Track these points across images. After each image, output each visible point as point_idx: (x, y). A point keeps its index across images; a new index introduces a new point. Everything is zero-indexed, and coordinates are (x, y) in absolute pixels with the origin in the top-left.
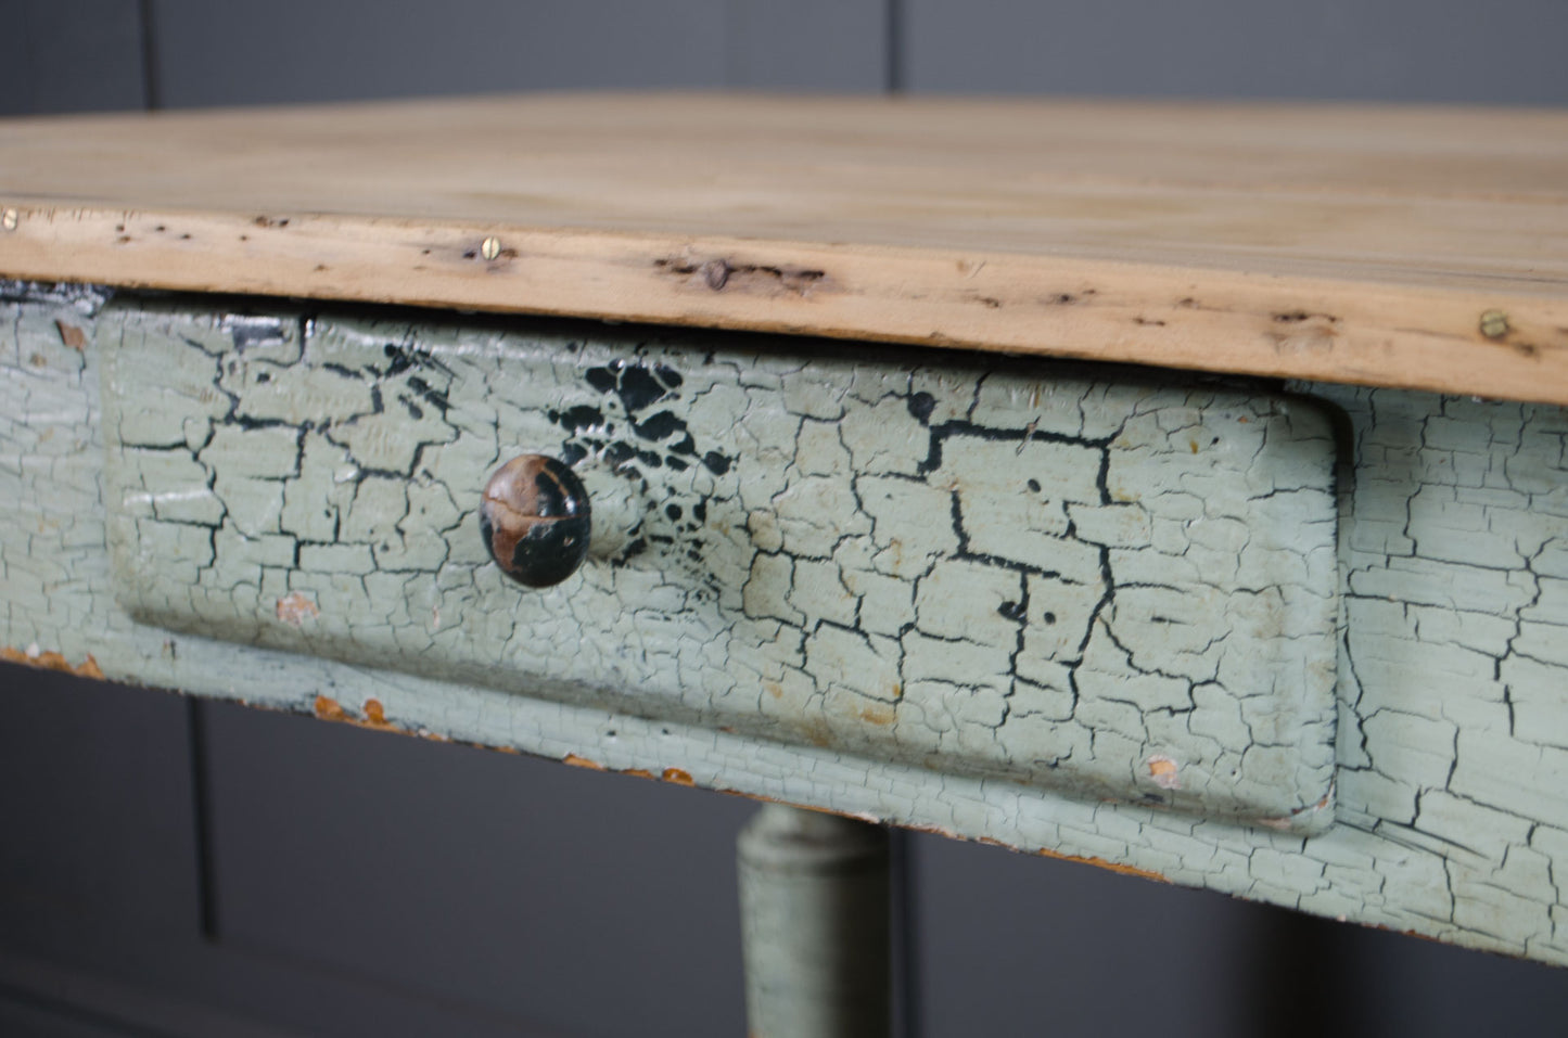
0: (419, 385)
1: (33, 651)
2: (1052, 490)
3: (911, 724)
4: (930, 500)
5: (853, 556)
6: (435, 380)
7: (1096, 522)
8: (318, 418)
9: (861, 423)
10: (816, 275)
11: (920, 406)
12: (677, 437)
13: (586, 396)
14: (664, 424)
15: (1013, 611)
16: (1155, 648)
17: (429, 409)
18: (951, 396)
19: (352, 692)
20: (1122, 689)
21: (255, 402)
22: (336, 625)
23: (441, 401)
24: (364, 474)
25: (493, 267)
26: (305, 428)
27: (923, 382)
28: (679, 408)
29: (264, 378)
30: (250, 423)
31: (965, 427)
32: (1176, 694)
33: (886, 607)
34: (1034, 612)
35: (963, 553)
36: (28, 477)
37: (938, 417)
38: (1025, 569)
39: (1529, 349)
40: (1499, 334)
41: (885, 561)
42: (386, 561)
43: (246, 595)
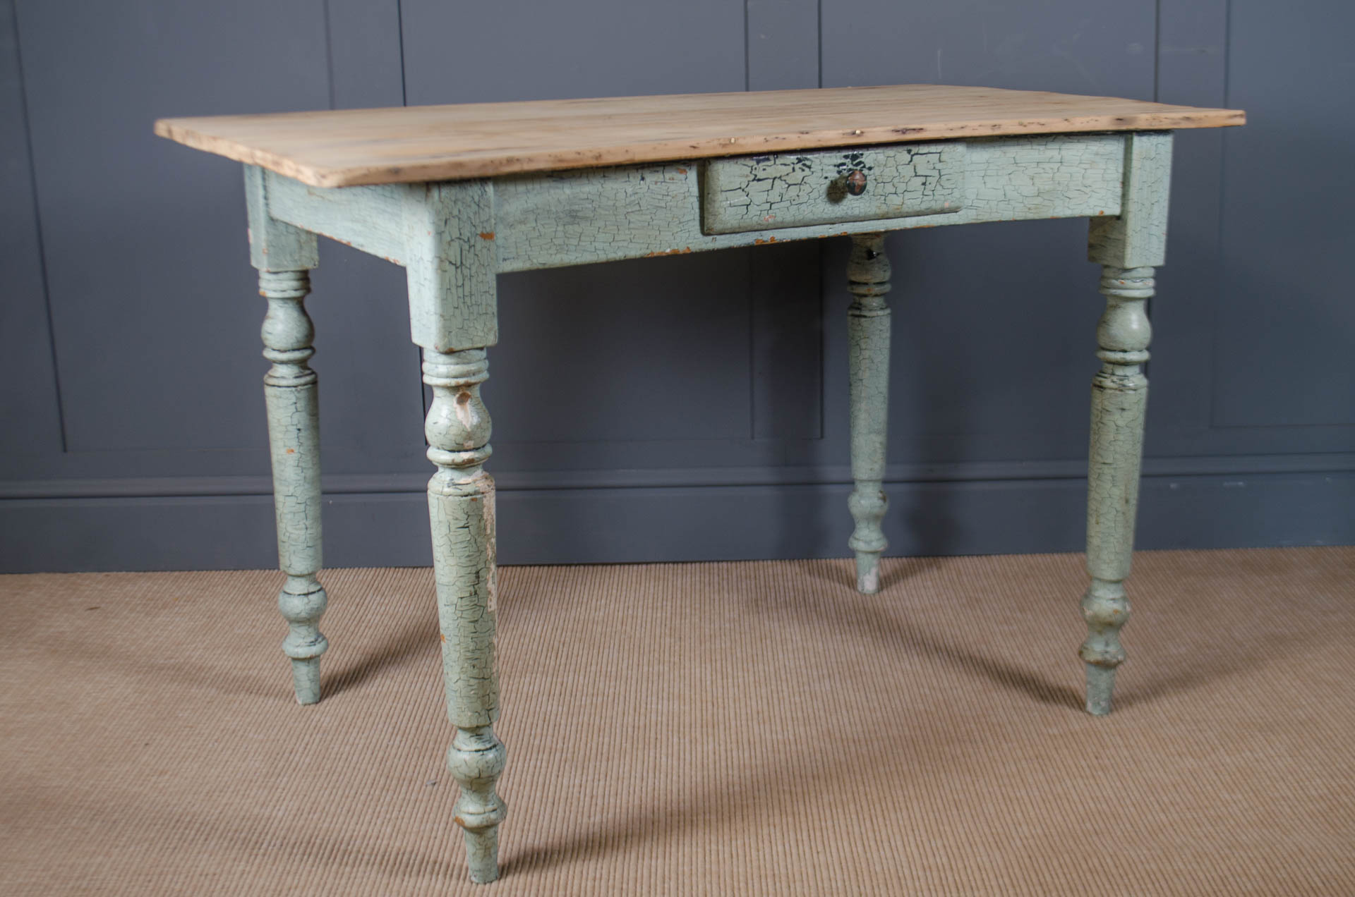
0: (804, 165)
1: (668, 251)
2: (931, 162)
3: (905, 209)
4: (911, 167)
5: (895, 181)
6: (808, 163)
7: (939, 166)
8: (778, 176)
9: (898, 155)
10: (922, 129)
11: (909, 152)
12: (862, 165)
13: (843, 161)
14: (860, 163)
15: (924, 184)
16: (947, 185)
17: (807, 169)
18: (915, 149)
19: (767, 237)
20: (942, 193)
21: (761, 175)
22: (779, 219)
23: (809, 167)
24: (789, 185)
25: (859, 136)
26: (774, 179)
27: (909, 148)
28: (862, 160)
29: (764, 170)
30: (759, 180)
31: (917, 154)
32: (950, 191)
33: (902, 187)
34: (927, 183)
35: (916, 176)
36: (668, 208)
37: (912, 153)
38: (926, 176)
39: (1025, 126)
40: (1021, 124)
41: (902, 180)
42: (793, 203)
43: (756, 219)
